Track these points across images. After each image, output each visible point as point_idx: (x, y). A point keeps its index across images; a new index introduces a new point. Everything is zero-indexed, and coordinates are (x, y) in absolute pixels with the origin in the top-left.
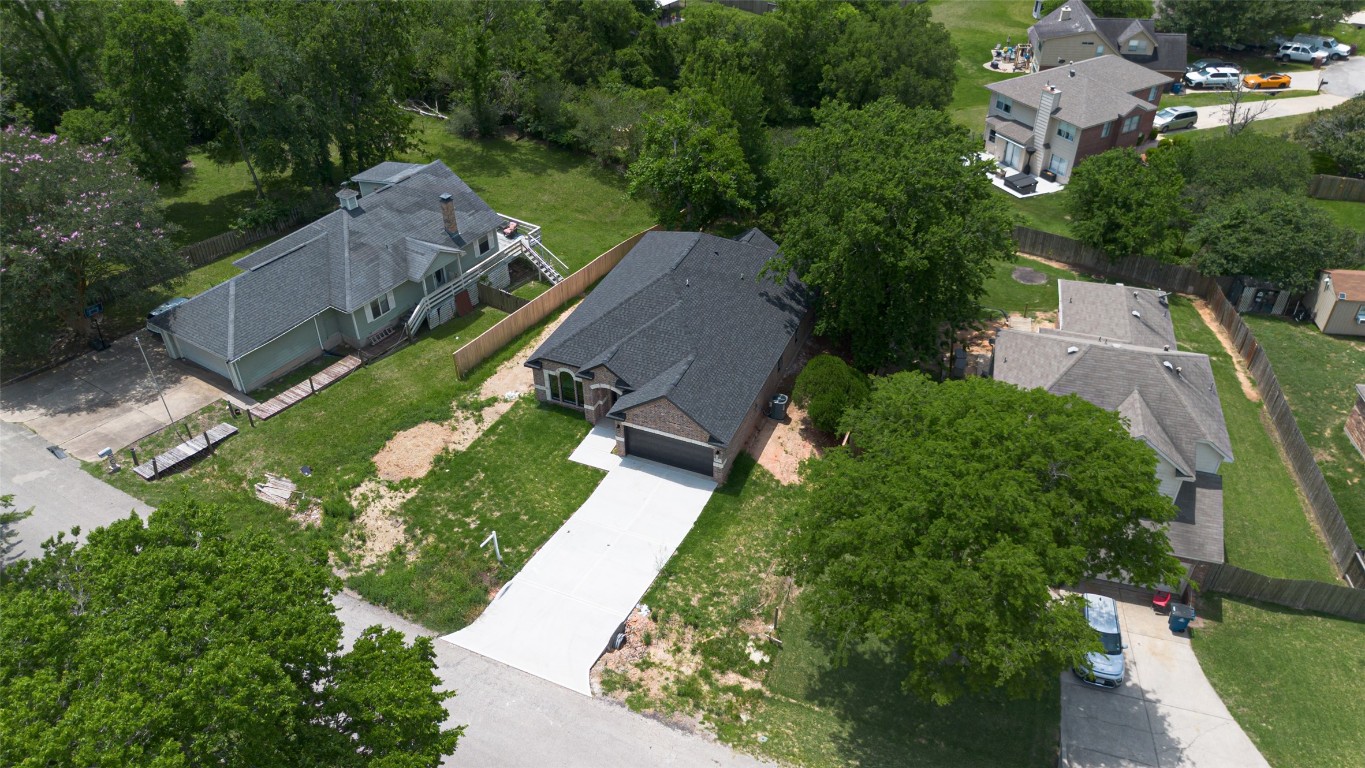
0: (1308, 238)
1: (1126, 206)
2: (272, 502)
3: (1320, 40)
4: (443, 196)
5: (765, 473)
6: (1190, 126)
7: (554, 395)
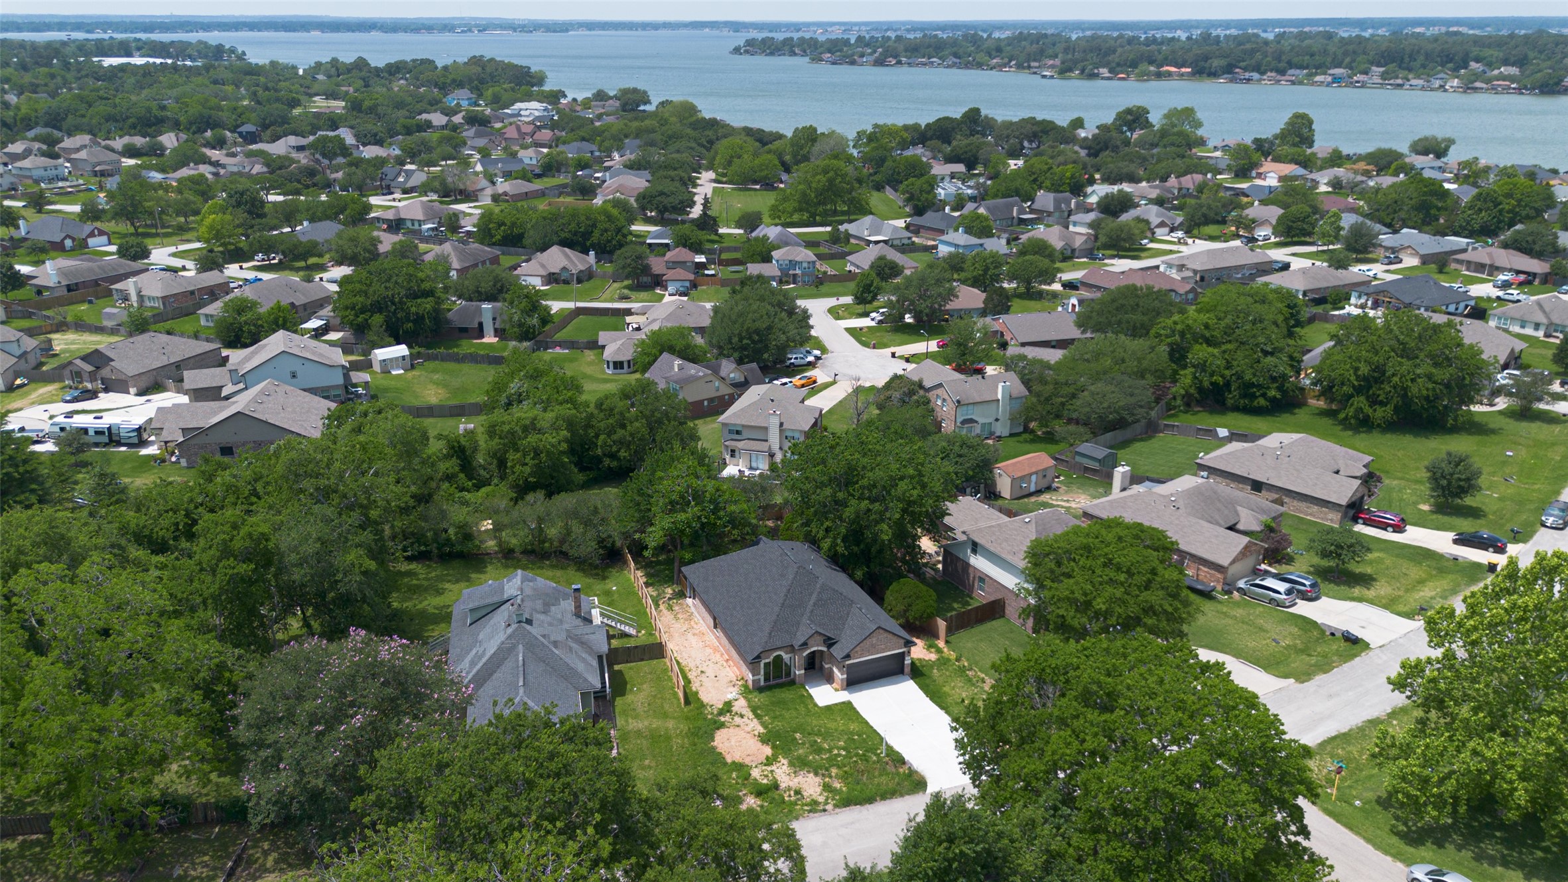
3: (801, 350)
7: (766, 680)
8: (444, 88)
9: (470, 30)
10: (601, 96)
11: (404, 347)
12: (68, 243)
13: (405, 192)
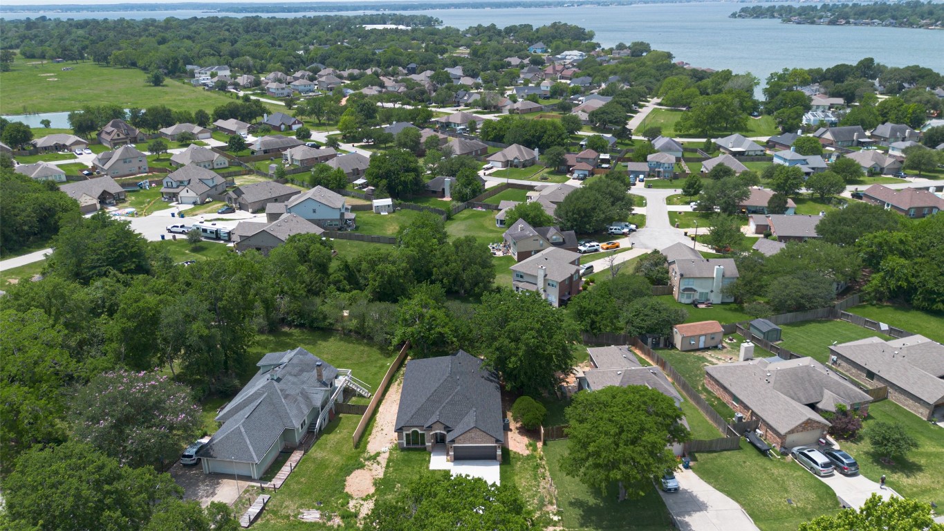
0: (664, 315)
1: (596, 314)
2: (313, 521)
3: (623, 224)
4: (318, 363)
5: (515, 453)
6: (592, 272)
7: (408, 443)
8: (532, 42)
9: (573, 5)
10: (621, 47)
11: (390, 199)
12: (283, 127)
13: (466, 105)
